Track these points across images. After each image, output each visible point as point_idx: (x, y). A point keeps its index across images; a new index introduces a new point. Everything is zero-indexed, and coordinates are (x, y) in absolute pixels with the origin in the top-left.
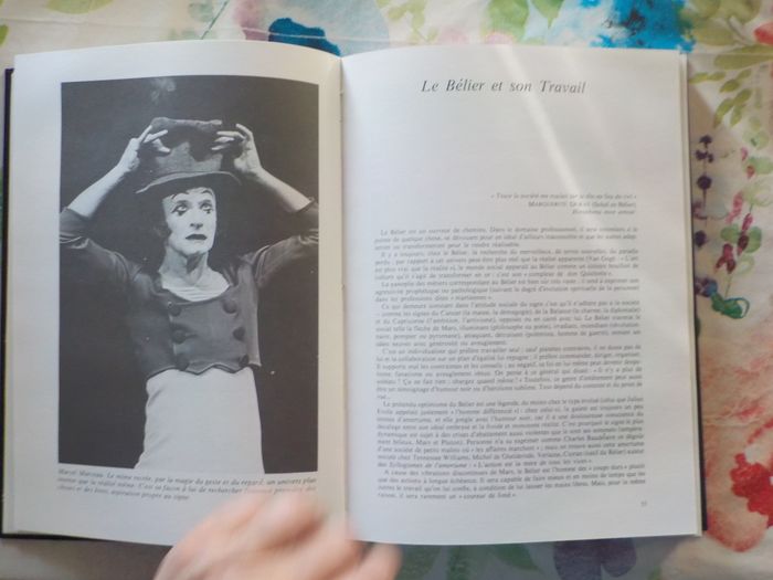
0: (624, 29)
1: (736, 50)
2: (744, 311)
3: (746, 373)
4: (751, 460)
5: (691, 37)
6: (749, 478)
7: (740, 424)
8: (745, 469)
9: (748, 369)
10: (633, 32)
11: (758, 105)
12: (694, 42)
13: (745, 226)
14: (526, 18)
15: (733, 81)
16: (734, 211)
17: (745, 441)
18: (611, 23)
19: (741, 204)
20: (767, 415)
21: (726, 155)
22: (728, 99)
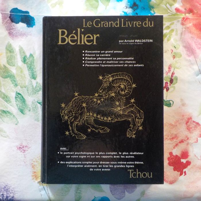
0: (131, 9)
1: (169, 15)
2: (172, 104)
3: (173, 125)
4: (174, 154)
5: (154, 11)
6: (174, 160)
7: (171, 142)
8: (172, 157)
9: (173, 124)
10: (134, 10)
11: (177, 34)
12: (155, 13)
13: (172, 76)
14: (98, 6)
15: (168, 26)
16: (168, 71)
17: (172, 148)
18: (127, 7)
19: (171, 68)
20: (180, 139)
21: (166, 52)
22: (167, 33)
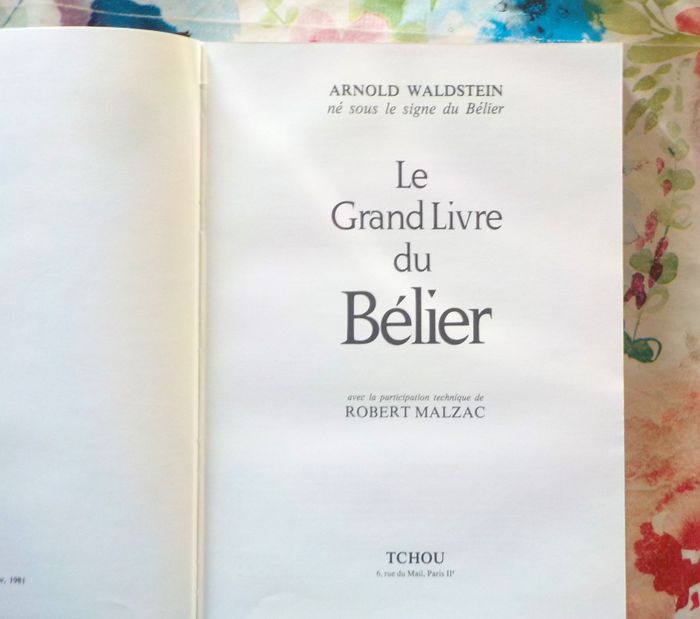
0: (521, 13)
1: (654, 39)
2: (655, 353)
4: (659, 530)
5: (601, 23)
6: (656, 552)
7: (648, 488)
8: (652, 540)
9: (659, 422)
10: (533, 16)
11: (678, 107)
12: (603, 30)
13: (659, 252)
15: (649, 77)
16: (647, 234)
17: (653, 509)
18: (506, 5)
19: (656, 225)
20: (679, 477)
21: (639, 167)
22: (644, 100)
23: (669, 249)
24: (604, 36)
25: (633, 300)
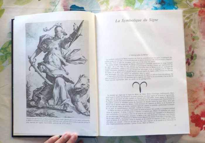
0: (160, 5)
1: (189, 9)
2: (193, 75)
4: (196, 113)
5: (177, 6)
6: (195, 118)
7: (193, 104)
8: (194, 116)
9: (194, 90)
10: (162, 5)
11: (195, 23)
12: (178, 7)
13: (192, 54)
14: (135, 3)
15: (188, 17)
16: (189, 50)
17: (194, 109)
18: (156, 3)
19: (191, 48)
20: (200, 102)
21: (187, 36)
22: (187, 22)
23: (195, 53)
24: (178, 9)
25: (187, 64)
